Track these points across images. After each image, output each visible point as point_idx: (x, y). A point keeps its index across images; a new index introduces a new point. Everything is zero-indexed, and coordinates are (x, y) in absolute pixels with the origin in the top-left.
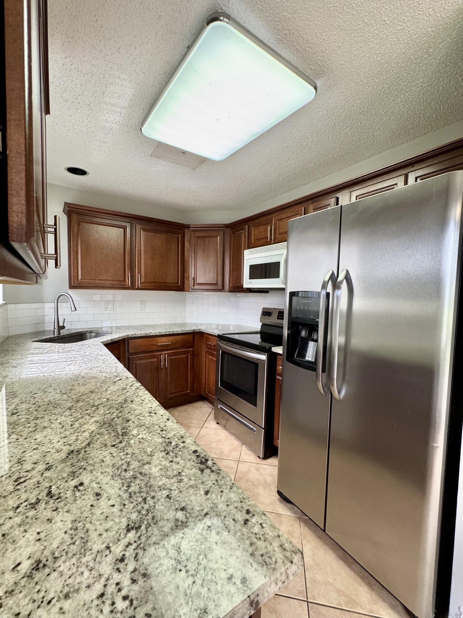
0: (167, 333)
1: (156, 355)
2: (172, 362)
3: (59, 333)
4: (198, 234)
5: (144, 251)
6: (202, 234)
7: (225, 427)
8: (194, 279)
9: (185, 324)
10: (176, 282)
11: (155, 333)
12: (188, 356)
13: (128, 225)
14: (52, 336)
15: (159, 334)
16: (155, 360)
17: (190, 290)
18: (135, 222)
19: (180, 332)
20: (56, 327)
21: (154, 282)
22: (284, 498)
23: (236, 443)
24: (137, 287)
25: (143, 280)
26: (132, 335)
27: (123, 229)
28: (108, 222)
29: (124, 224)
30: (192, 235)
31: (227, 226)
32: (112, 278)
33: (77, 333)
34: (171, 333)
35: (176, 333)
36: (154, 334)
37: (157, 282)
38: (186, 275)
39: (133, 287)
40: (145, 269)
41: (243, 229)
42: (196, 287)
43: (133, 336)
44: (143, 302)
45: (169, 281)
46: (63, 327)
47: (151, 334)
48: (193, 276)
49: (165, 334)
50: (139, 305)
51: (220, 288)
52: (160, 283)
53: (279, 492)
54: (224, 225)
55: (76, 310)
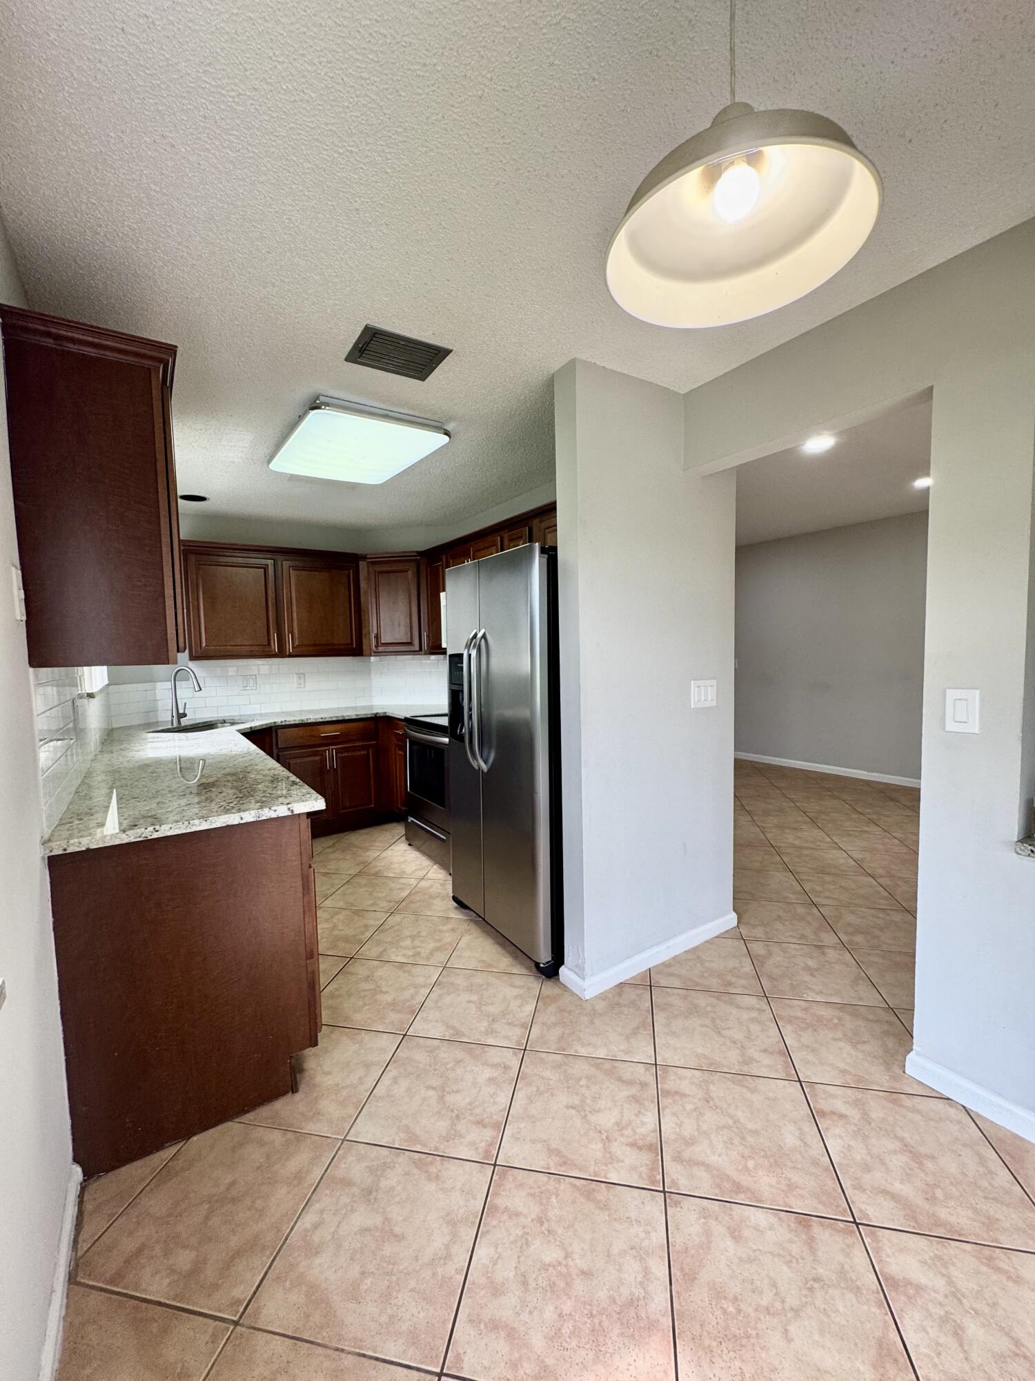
0: (334, 719)
1: (318, 751)
2: (344, 762)
3: (179, 722)
4: (378, 568)
5: (296, 599)
6: (385, 569)
7: (418, 849)
8: (377, 637)
9: (371, 707)
10: (349, 642)
11: (316, 719)
12: (368, 752)
13: (270, 562)
14: (171, 727)
15: (320, 720)
16: (317, 758)
17: (373, 654)
18: (280, 558)
19: (354, 717)
20: (174, 715)
21: (315, 645)
22: (461, 905)
23: (425, 862)
24: (288, 653)
25: (297, 643)
26: (282, 722)
27: (262, 570)
28: (241, 560)
29: (264, 561)
30: (371, 569)
31: (421, 554)
32: (250, 643)
33: (204, 723)
34: (340, 718)
35: (347, 718)
36: (314, 721)
37: (318, 645)
38: (364, 632)
39: (282, 654)
40: (299, 626)
41: (441, 560)
42: (381, 649)
43: (283, 724)
44: (301, 676)
45: (336, 642)
46: (184, 715)
47: (309, 721)
48: (375, 632)
49: (330, 719)
50: (295, 681)
51: (417, 648)
52: (322, 645)
53: (455, 899)
54: (417, 552)
55: (201, 690)
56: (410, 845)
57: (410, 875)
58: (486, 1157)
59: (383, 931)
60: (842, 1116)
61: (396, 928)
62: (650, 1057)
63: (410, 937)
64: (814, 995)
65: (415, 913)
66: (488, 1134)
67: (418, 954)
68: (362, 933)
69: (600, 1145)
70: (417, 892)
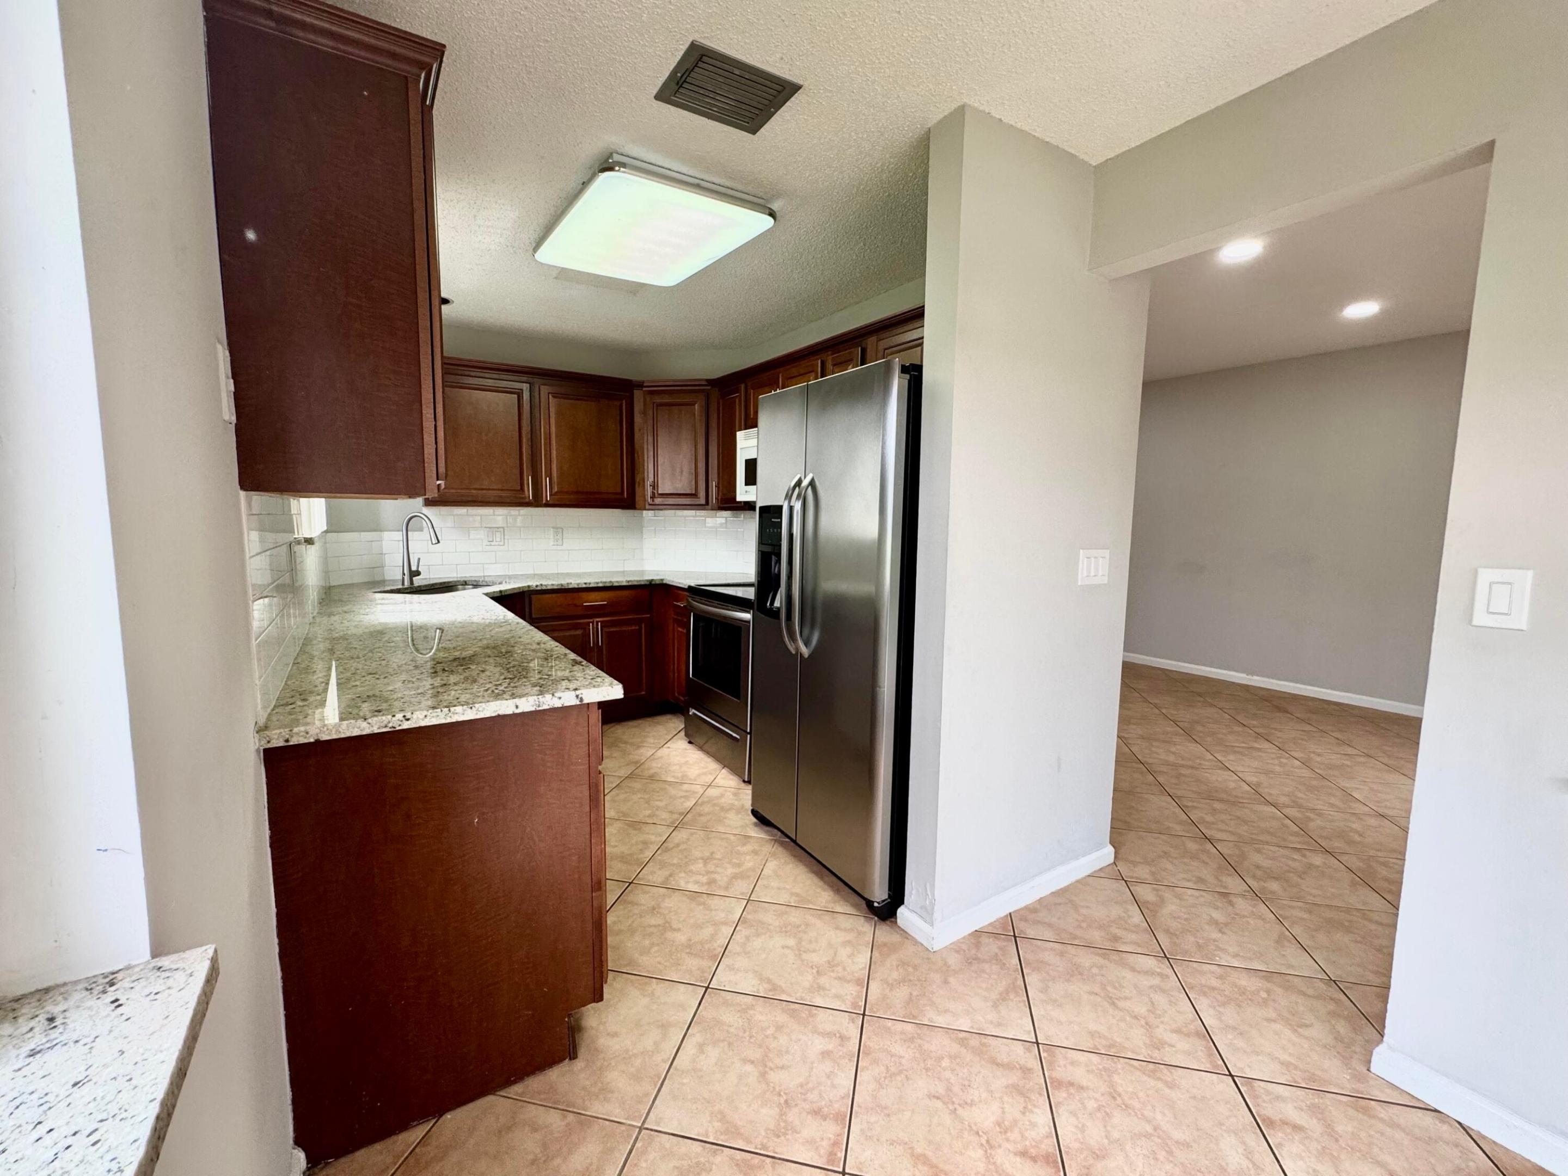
0: (601, 585)
1: (580, 623)
2: (609, 637)
3: (412, 582)
4: (658, 400)
5: (557, 436)
6: (667, 400)
7: (701, 748)
8: (655, 486)
9: (642, 572)
10: (619, 490)
11: (578, 584)
12: (641, 628)
13: (525, 387)
14: (400, 587)
15: (584, 586)
16: (579, 632)
17: (647, 507)
18: (537, 381)
19: (624, 584)
20: (405, 572)
21: (577, 493)
22: (762, 820)
23: (712, 765)
24: (544, 502)
25: (556, 489)
26: (537, 586)
27: (516, 396)
28: (490, 383)
29: (517, 385)
30: (648, 399)
31: (712, 382)
32: (500, 487)
33: (441, 584)
34: (608, 585)
35: (616, 584)
36: (576, 586)
37: (582, 493)
38: (638, 479)
39: (537, 502)
40: (560, 468)
41: (738, 391)
42: (658, 501)
43: (539, 588)
44: (558, 530)
45: (603, 489)
46: (418, 573)
47: (571, 586)
48: (651, 479)
49: (595, 585)
50: (552, 536)
51: (703, 501)
52: (587, 493)
53: (754, 813)
54: (707, 380)
55: (439, 542)
56: (690, 742)
57: (695, 780)
58: (831, 1161)
59: (667, 850)
60: (1297, 1128)
61: (682, 847)
62: (1029, 1032)
63: (702, 858)
64: (1229, 958)
65: (705, 828)
66: (832, 1130)
67: (712, 882)
68: (641, 851)
69: (980, 1152)
70: (703, 803)
